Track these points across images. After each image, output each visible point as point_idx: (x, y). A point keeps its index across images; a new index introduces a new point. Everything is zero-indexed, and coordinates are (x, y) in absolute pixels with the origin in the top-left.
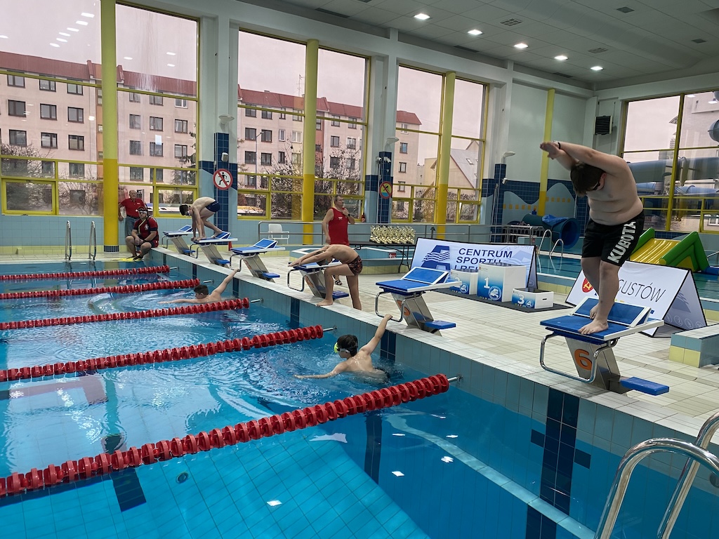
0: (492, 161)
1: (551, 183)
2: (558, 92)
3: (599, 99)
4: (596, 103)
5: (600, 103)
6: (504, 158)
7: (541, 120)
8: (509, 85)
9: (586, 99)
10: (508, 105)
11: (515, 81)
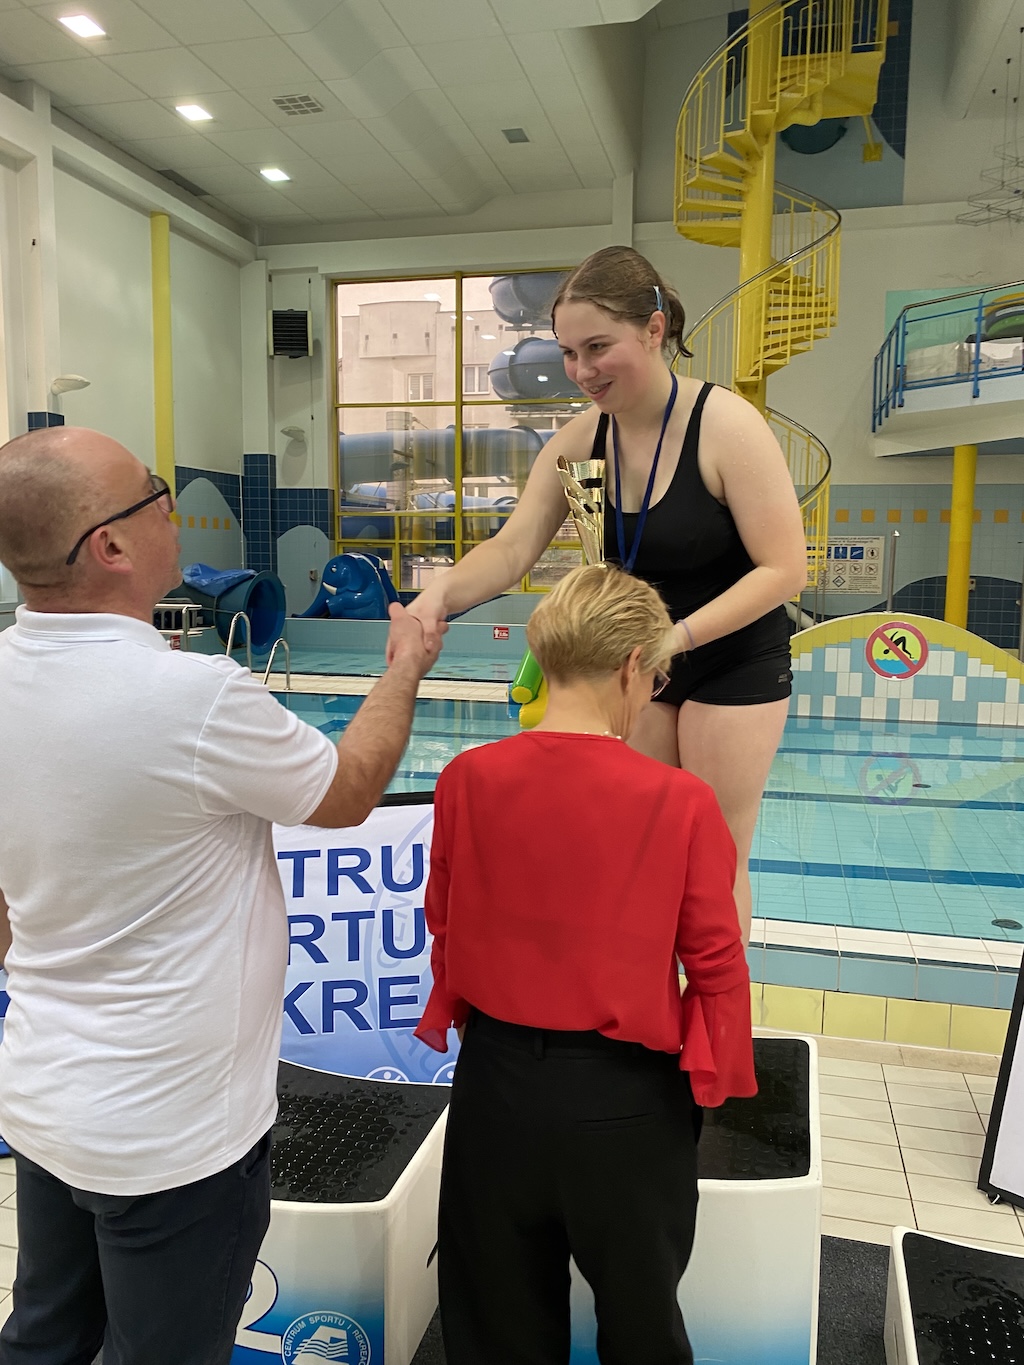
0: (15, 400)
1: (185, 475)
2: (178, 228)
3: (270, 268)
4: (264, 278)
5: (273, 278)
6: (55, 395)
7: (142, 296)
8: (44, 167)
9: (238, 263)
10: (46, 228)
11: (61, 163)
